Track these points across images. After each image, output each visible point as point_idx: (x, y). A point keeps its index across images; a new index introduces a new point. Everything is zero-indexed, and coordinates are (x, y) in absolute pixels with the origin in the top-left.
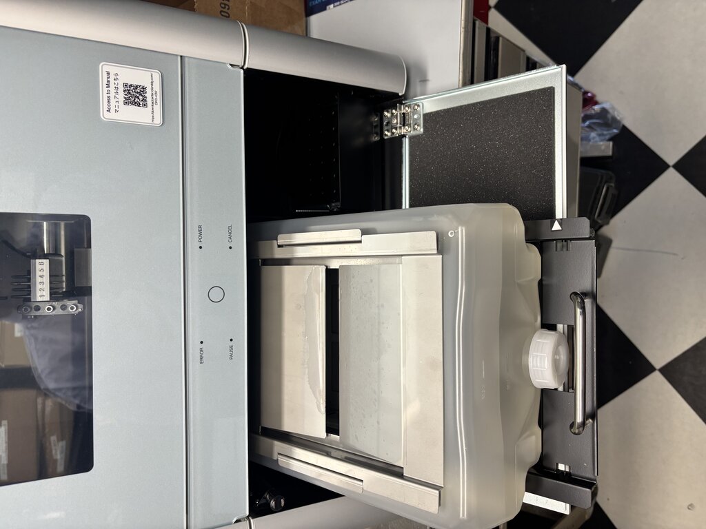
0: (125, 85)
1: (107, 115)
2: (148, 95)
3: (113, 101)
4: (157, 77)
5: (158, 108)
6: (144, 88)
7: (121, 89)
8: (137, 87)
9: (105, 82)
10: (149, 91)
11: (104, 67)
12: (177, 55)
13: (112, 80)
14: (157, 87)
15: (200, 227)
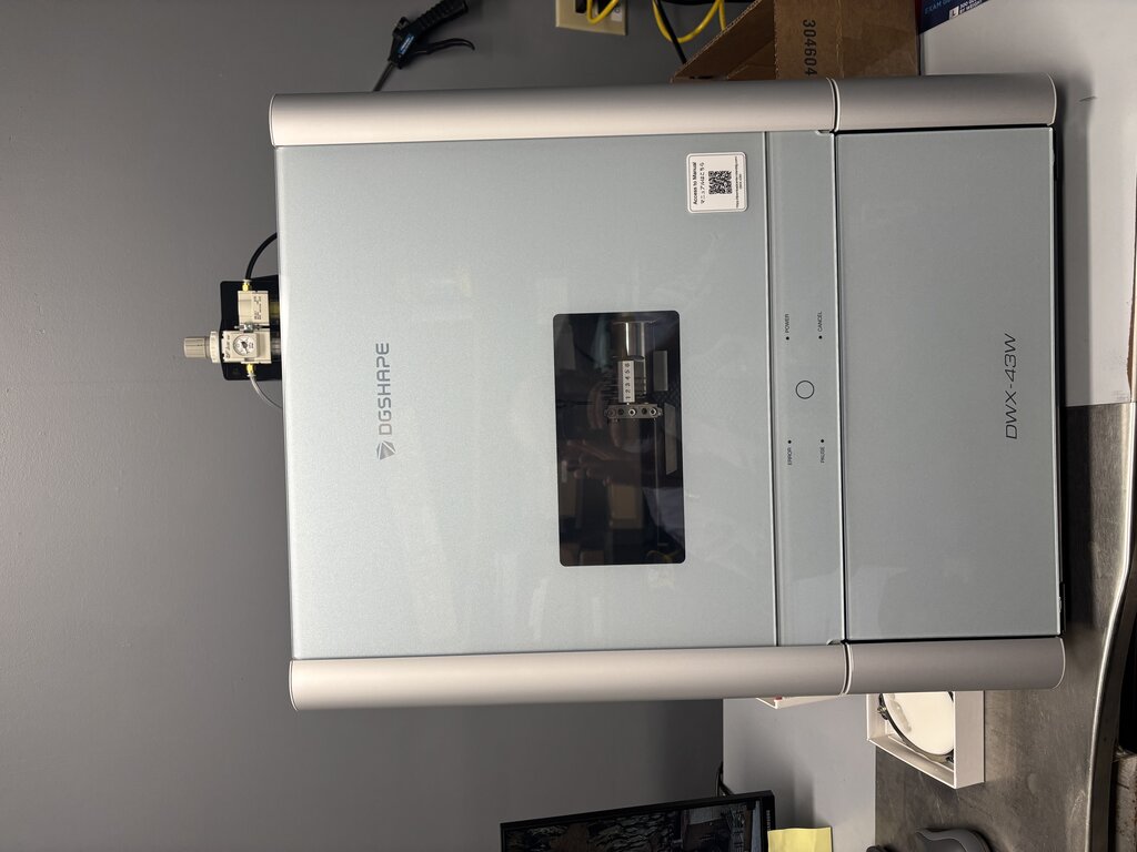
0: (710, 173)
1: (694, 207)
2: (733, 180)
3: (699, 191)
4: (741, 158)
5: (742, 192)
6: (729, 173)
7: (707, 177)
8: (721, 173)
9: (692, 174)
10: (733, 176)
11: (692, 159)
12: (761, 132)
13: (698, 171)
14: (742, 170)
15: (786, 316)
